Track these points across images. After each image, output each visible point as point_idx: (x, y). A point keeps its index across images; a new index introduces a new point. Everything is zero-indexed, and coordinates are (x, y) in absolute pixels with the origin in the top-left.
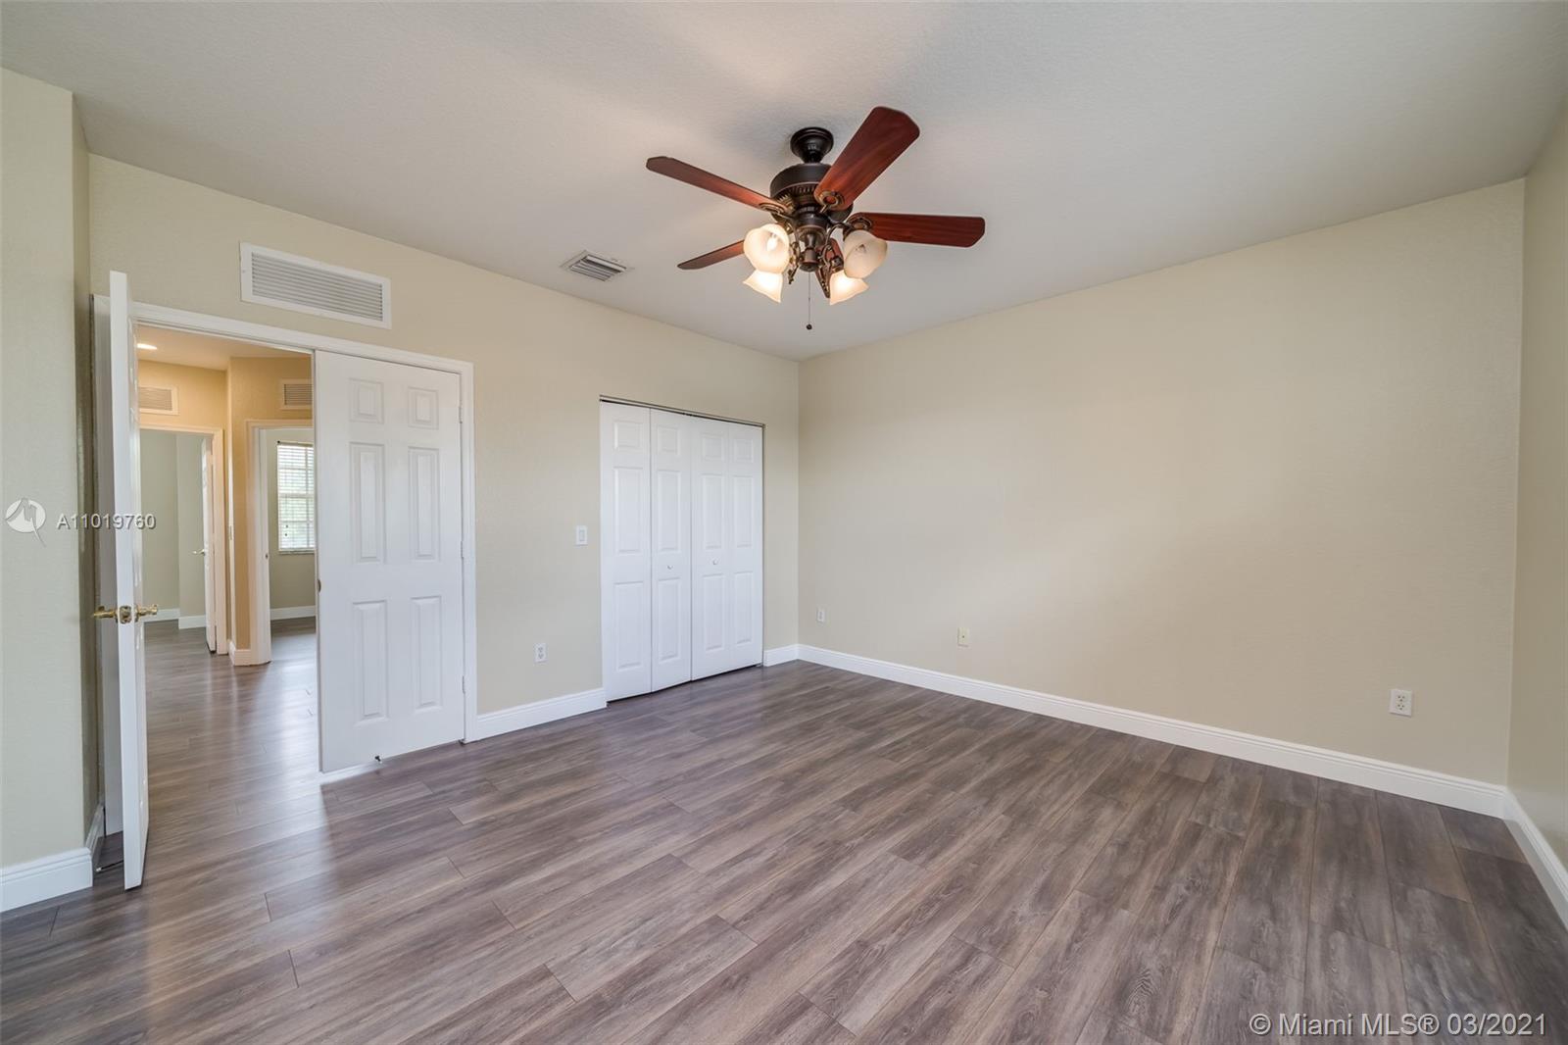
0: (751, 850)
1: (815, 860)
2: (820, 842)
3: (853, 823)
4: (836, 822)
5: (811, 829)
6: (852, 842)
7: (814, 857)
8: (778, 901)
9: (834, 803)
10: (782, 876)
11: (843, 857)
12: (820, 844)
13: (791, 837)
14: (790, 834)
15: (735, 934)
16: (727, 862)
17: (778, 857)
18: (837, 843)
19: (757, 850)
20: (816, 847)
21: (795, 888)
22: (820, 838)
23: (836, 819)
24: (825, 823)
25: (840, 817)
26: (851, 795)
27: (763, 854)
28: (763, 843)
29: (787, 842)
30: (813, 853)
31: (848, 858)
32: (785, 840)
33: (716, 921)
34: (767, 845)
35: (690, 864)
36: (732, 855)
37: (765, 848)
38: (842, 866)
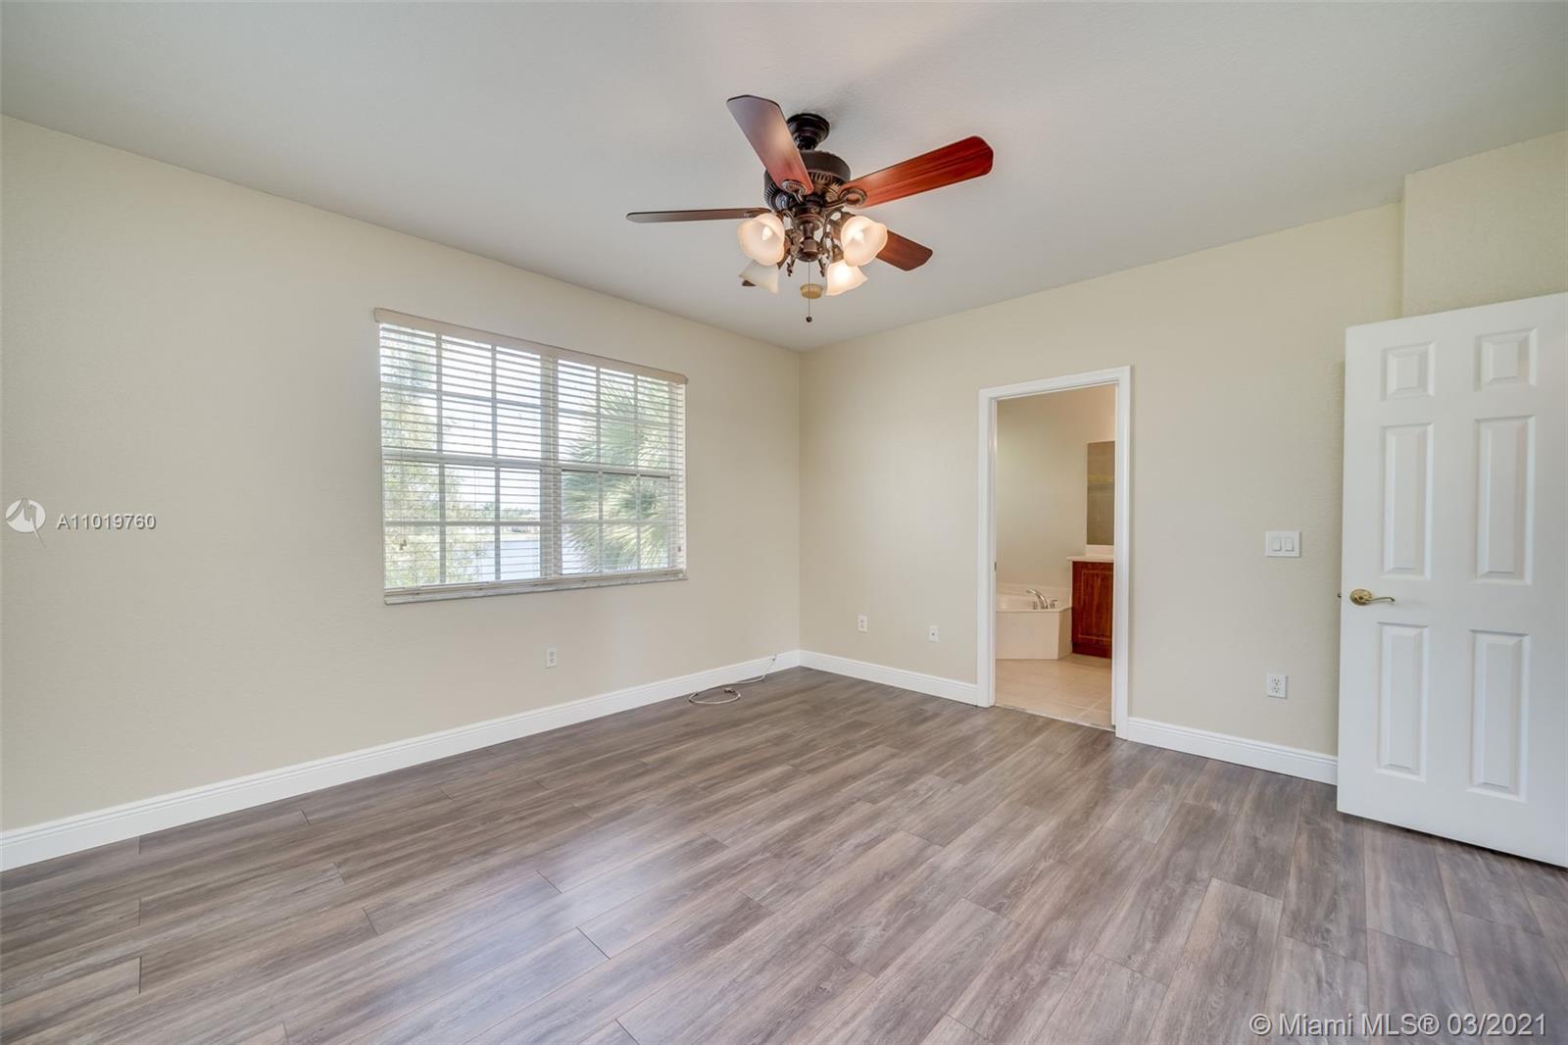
0: (865, 851)
1: (801, 840)
2: (796, 857)
3: (754, 881)
4: (774, 882)
5: (806, 872)
6: (762, 857)
7: (804, 843)
8: (832, 811)
9: (773, 913)
10: (831, 827)
11: (774, 843)
12: (795, 855)
13: (827, 864)
14: (829, 867)
15: (857, 796)
16: (884, 839)
17: (837, 843)
18: (778, 856)
19: (860, 849)
20: (802, 852)
21: (819, 820)
22: (797, 861)
23: (774, 886)
24: (787, 880)
25: (769, 890)
26: (745, 929)
27: (852, 847)
28: (854, 859)
29: (831, 858)
30: (804, 845)
31: (770, 842)
32: (833, 860)
33: (874, 801)
34: (851, 855)
35: (917, 839)
36: (882, 846)
37: (852, 851)
38: (777, 835)
